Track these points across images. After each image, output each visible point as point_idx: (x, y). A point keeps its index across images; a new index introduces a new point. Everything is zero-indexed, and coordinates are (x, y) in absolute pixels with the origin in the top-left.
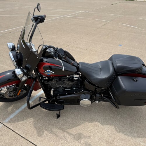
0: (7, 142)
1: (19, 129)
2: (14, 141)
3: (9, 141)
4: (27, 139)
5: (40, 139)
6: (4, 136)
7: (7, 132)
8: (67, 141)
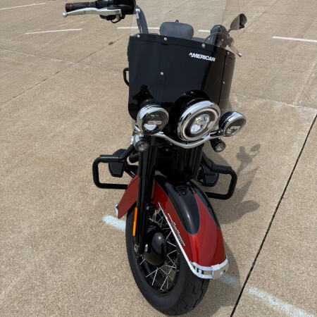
0: (285, 258)
1: (250, 246)
2: (279, 245)
3: (283, 254)
4: (268, 224)
5: (262, 204)
6: (275, 269)
7: (263, 267)
8: (256, 169)
